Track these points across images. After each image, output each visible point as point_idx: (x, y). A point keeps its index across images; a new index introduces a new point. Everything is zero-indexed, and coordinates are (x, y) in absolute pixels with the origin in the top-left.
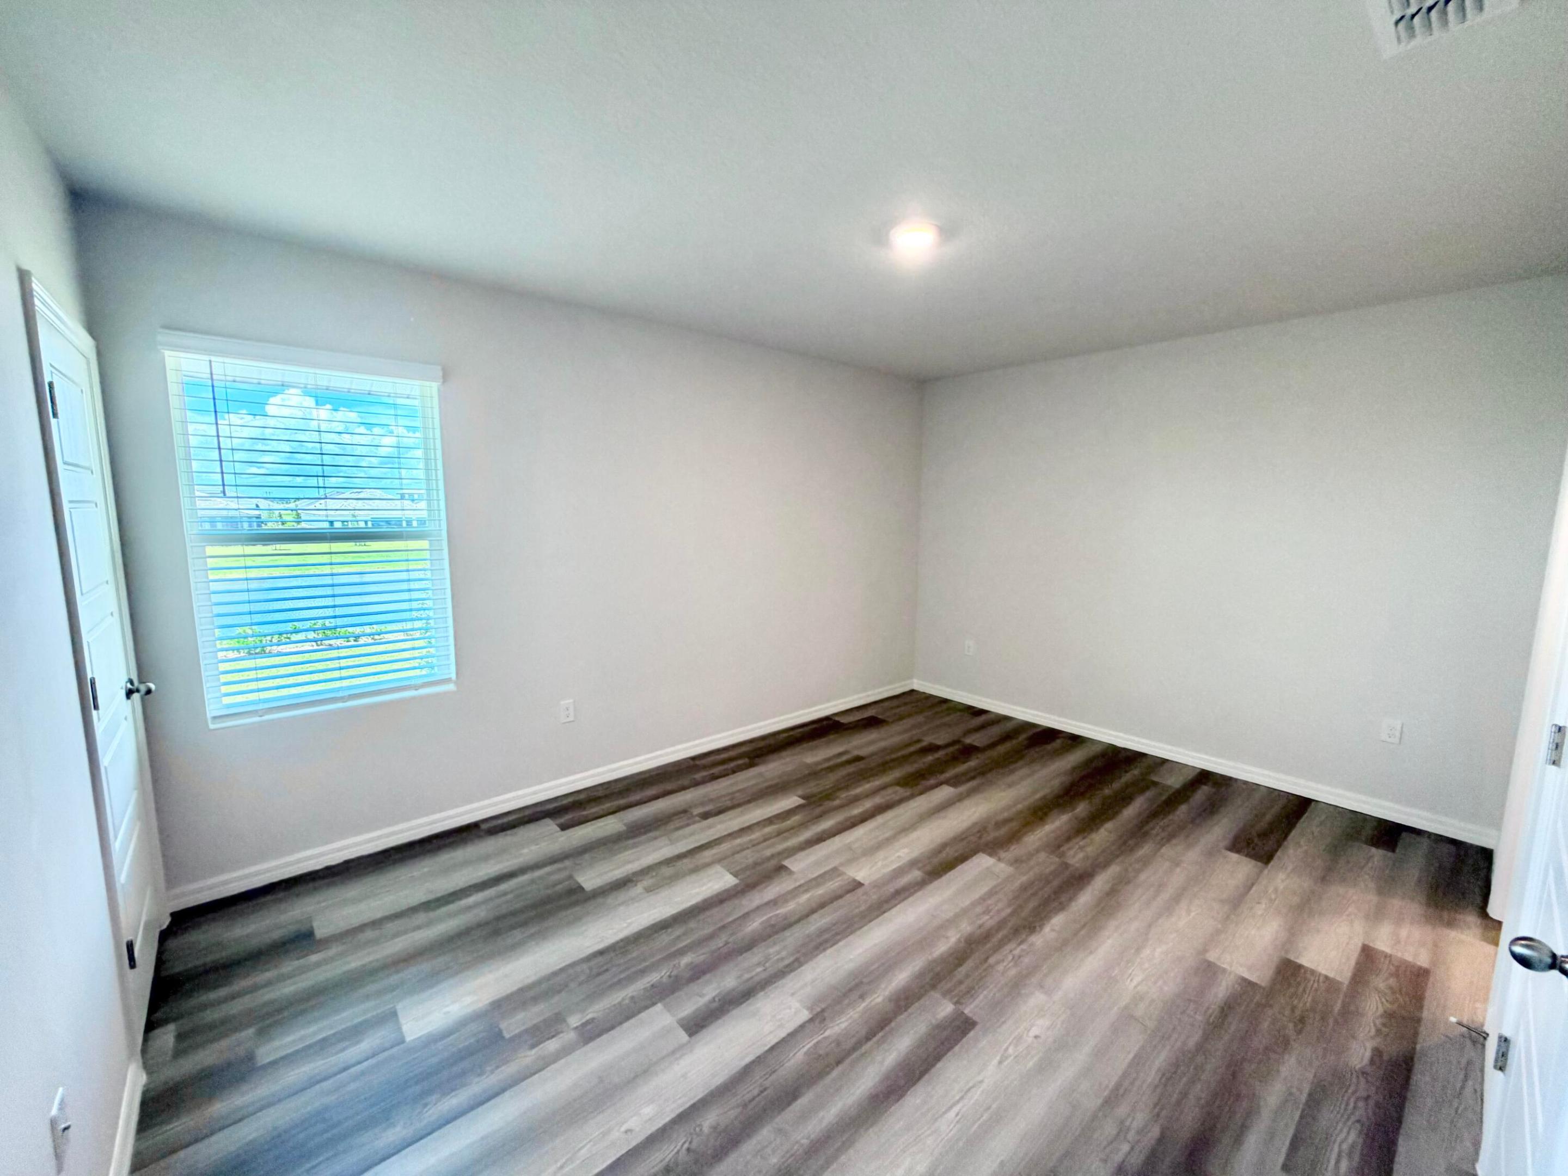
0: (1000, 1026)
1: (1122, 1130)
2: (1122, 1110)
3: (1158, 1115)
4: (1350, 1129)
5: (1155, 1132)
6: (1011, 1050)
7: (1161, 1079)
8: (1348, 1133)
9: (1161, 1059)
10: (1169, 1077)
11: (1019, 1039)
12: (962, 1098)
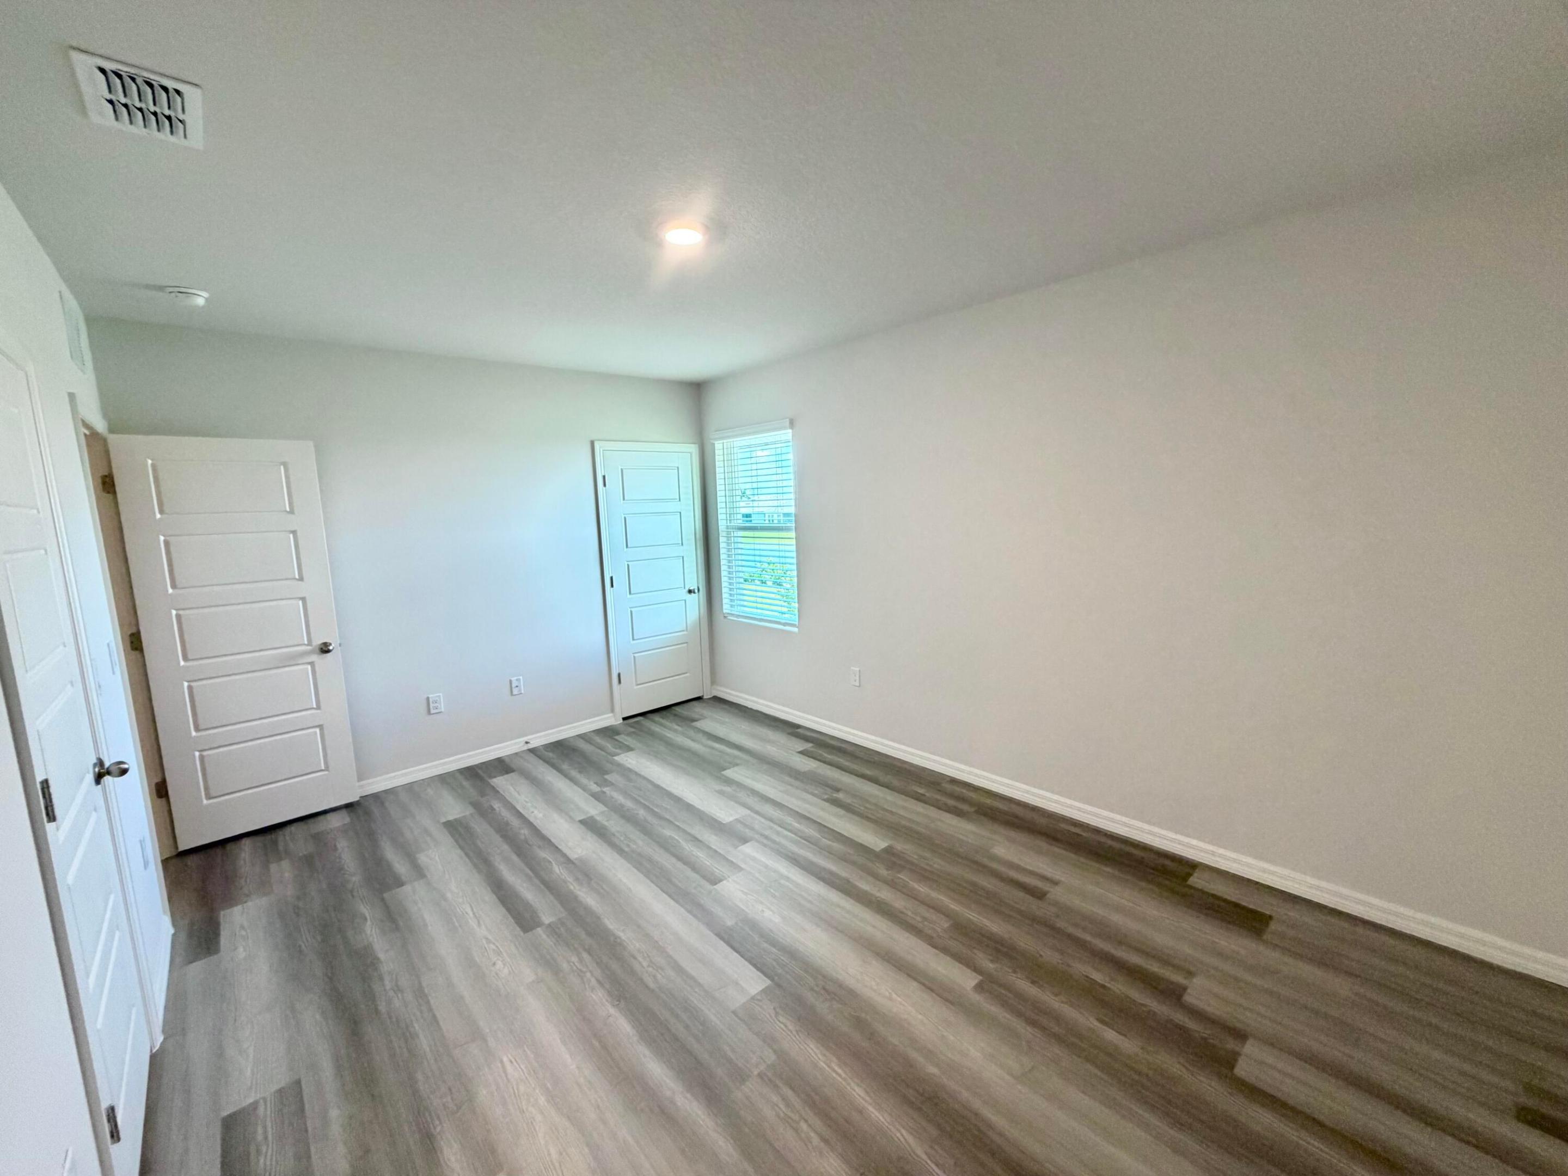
0: (515, 945)
1: (398, 989)
2: (409, 996)
3: (390, 1018)
4: (265, 1169)
5: (382, 1008)
6: (492, 946)
7: (410, 1033)
8: (265, 1164)
9: (424, 1042)
10: (408, 1037)
11: (499, 953)
12: (475, 916)
